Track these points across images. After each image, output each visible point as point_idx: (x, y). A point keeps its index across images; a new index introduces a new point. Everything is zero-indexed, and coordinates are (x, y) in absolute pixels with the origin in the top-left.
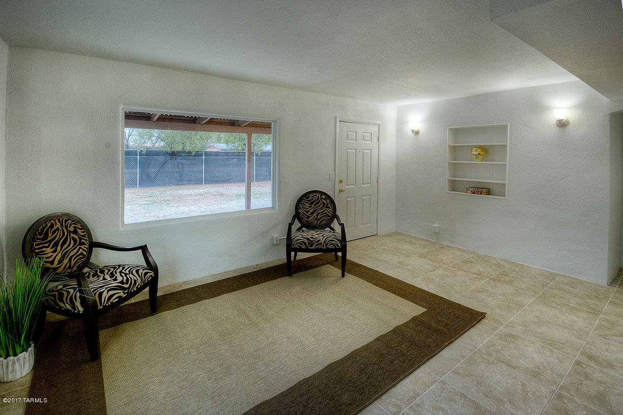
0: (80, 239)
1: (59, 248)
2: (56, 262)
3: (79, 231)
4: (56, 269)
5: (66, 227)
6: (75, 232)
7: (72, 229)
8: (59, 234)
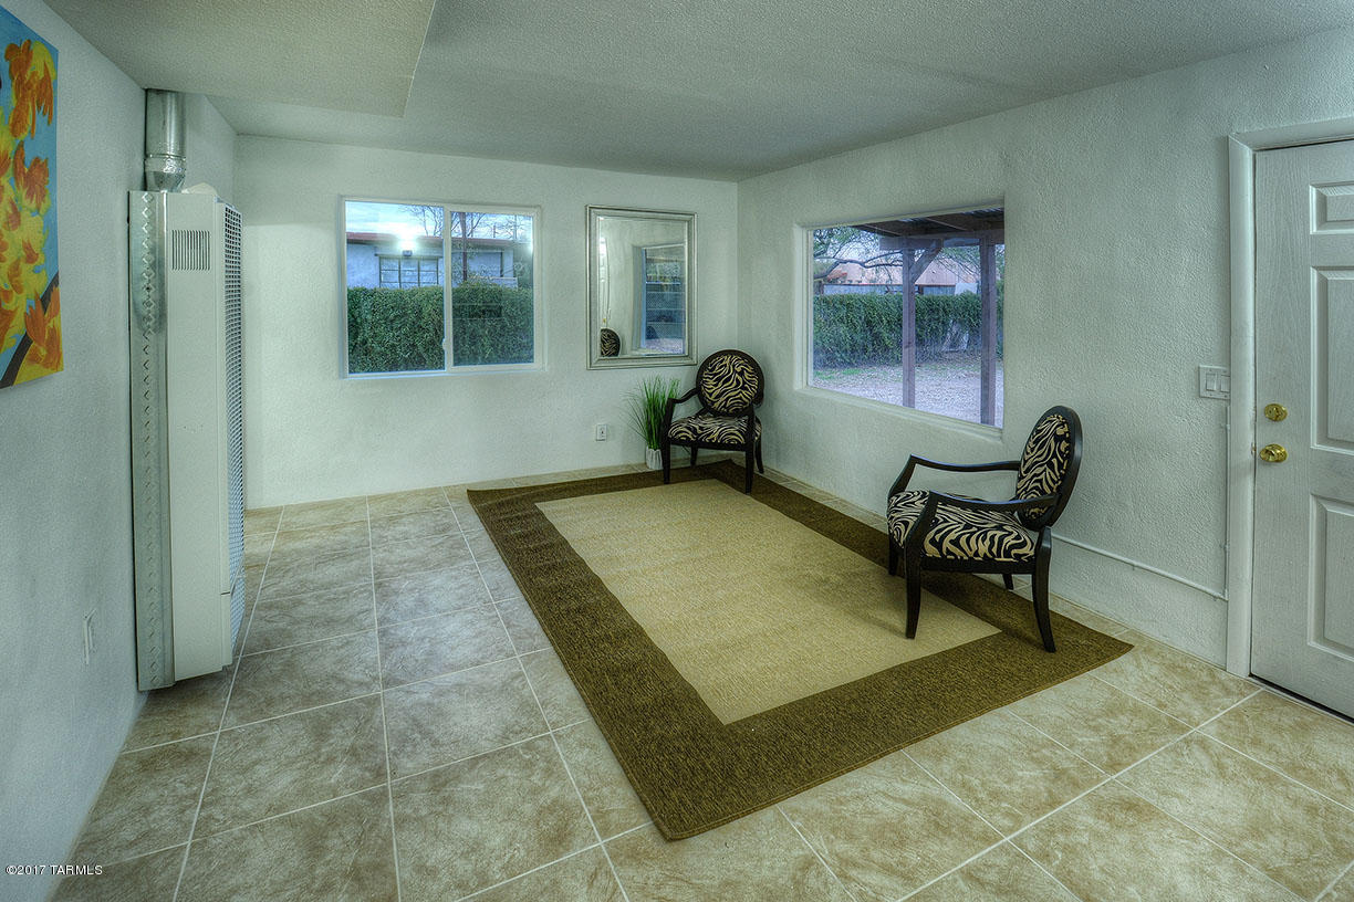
0: (744, 383)
1: (720, 385)
2: (714, 396)
3: (746, 374)
4: (713, 403)
5: (734, 366)
6: (741, 374)
7: (739, 370)
8: (725, 370)
